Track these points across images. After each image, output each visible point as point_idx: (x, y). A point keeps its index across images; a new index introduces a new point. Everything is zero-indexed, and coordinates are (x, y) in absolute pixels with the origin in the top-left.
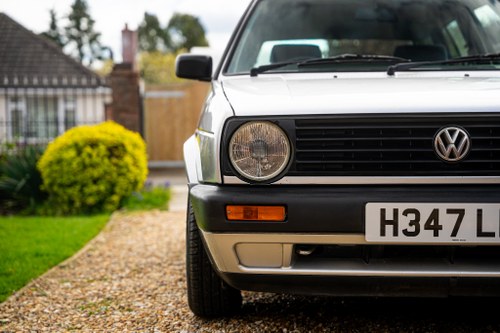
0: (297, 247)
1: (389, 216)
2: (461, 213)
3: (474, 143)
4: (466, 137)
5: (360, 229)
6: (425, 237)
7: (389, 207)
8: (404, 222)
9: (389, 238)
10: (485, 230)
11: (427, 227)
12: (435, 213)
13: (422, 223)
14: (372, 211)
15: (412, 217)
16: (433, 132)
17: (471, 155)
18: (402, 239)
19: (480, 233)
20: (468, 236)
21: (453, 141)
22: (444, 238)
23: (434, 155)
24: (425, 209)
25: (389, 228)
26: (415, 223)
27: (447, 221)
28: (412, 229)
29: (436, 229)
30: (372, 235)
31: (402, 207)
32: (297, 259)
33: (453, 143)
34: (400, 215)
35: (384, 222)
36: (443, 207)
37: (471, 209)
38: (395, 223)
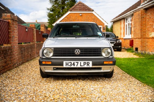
0: (54, 68)
1: (67, 63)
2: (78, 63)
3: (81, 52)
4: (80, 51)
5: (63, 65)
6: (73, 66)
7: (67, 62)
8: (69, 64)
9: (67, 67)
10: (81, 65)
11: (73, 65)
12: (74, 63)
13: (72, 64)
14: (64, 62)
15: (70, 63)
16: (75, 50)
17: (80, 54)
18: (69, 67)
19: (81, 66)
20: (79, 66)
21: (77, 51)
22: (75, 66)
23: (75, 54)
24: (72, 62)
25: (67, 65)
26: (71, 64)
27: (76, 64)
28: (71, 65)
29: (74, 65)
30: (64, 66)
31: (69, 62)
32: (54, 70)
33: (78, 52)
34: (69, 63)
35: (66, 64)
36: (75, 62)
37: (79, 62)
38: (68, 64)
